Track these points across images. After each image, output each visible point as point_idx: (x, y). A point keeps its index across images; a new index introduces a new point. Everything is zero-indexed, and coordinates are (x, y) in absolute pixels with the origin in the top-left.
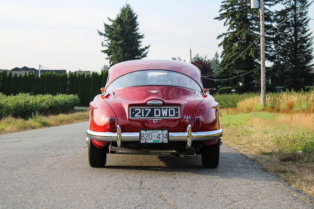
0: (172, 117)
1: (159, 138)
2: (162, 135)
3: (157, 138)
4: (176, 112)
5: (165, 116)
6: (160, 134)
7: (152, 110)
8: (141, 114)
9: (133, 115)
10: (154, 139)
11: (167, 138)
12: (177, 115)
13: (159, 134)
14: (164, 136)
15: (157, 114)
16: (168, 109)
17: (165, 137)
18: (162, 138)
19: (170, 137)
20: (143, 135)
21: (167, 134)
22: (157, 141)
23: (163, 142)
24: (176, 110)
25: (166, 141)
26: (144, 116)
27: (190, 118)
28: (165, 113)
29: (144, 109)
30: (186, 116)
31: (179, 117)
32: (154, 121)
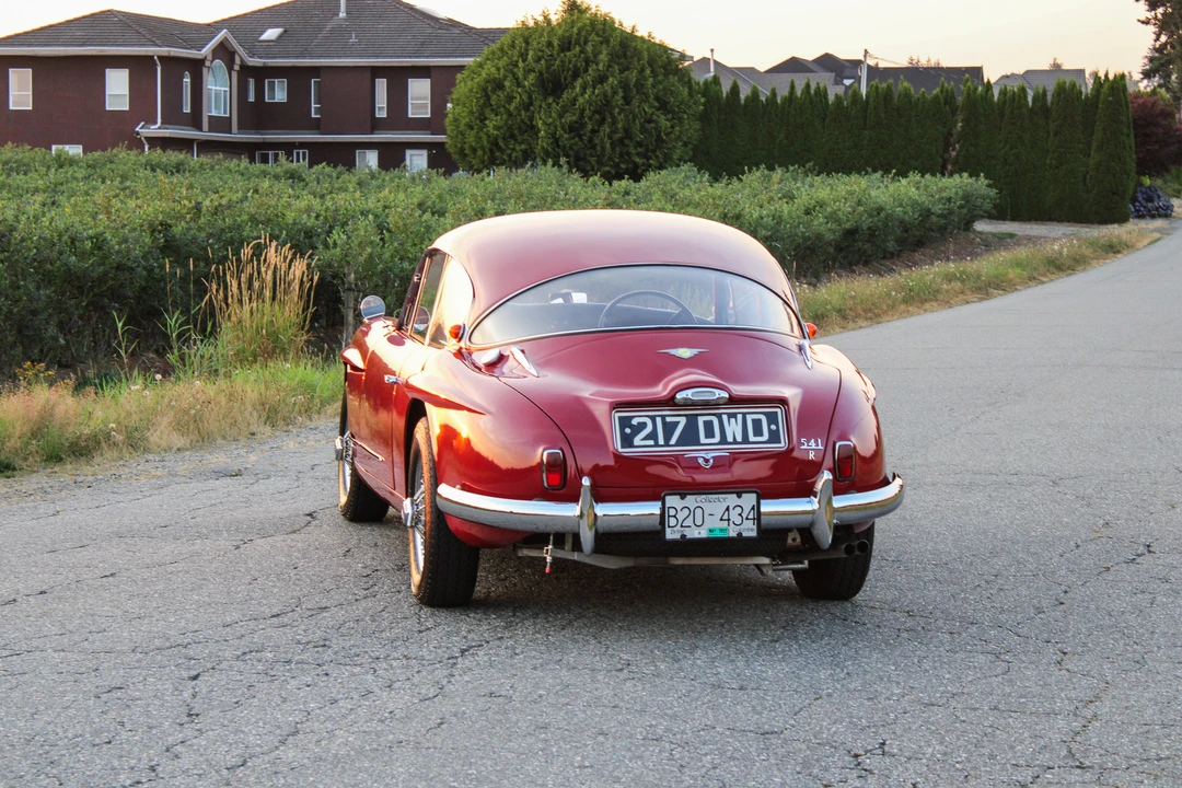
0: (760, 443)
1: (729, 520)
2: (738, 510)
3: (721, 519)
4: (773, 427)
5: (735, 442)
6: (731, 508)
7: (692, 420)
8: (653, 436)
9: (627, 441)
10: (712, 527)
11: (754, 519)
12: (774, 437)
13: (728, 509)
14: (744, 516)
15: (710, 433)
16: (744, 415)
17: (747, 519)
18: (738, 521)
19: (762, 517)
20: (672, 512)
21: (753, 508)
22: (721, 530)
23: (740, 534)
24: (772, 418)
25: (750, 530)
26: (667, 444)
27: (820, 447)
28: (734, 429)
29: (663, 417)
30: (808, 442)
31: (782, 444)
32: (701, 461)
